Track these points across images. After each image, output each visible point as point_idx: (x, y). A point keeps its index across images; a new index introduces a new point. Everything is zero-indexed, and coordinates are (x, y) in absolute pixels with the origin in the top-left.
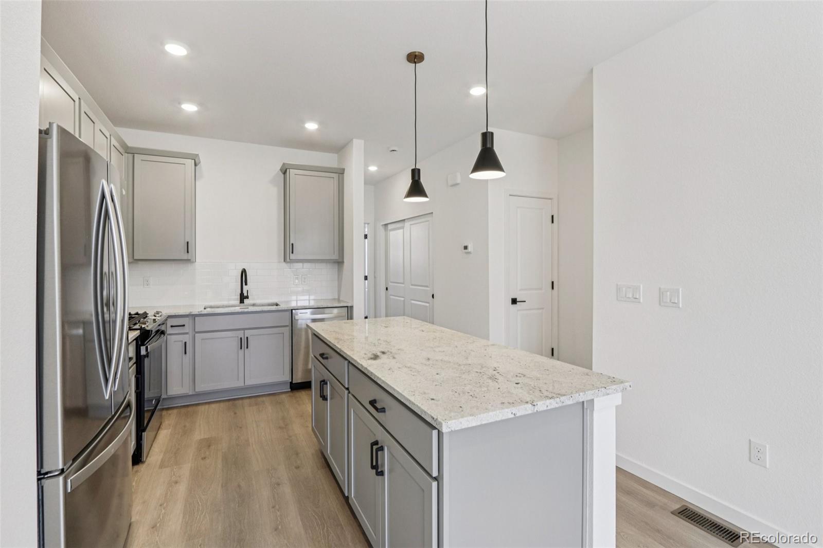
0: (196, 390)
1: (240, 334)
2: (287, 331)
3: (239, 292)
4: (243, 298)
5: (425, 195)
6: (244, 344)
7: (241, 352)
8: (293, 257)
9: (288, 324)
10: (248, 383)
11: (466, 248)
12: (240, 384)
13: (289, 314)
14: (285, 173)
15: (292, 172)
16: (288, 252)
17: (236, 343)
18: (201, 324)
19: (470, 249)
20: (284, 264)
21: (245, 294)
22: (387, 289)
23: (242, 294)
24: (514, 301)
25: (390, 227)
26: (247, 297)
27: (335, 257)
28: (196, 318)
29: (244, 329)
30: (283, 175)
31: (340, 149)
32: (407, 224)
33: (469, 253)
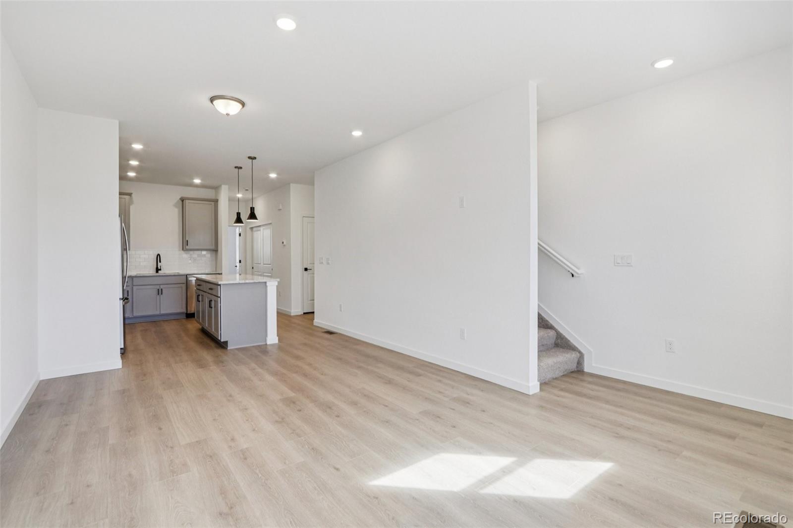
0: (134, 315)
1: (158, 287)
2: (184, 286)
3: (156, 267)
4: (158, 270)
5: (243, 223)
6: (160, 292)
7: (158, 297)
8: (187, 247)
9: (184, 282)
10: (163, 312)
11: (283, 243)
12: (158, 313)
13: (185, 277)
14: (183, 201)
15: (187, 201)
16: (185, 245)
17: (155, 292)
18: (136, 281)
19: (285, 243)
20: (183, 252)
21: (159, 268)
22: (253, 268)
23: (157, 268)
24: (306, 269)
25: (254, 229)
26: (160, 270)
27: (213, 247)
28: (134, 279)
29: (160, 285)
30: (181, 202)
31: (216, 188)
32: (262, 228)
33: (285, 245)
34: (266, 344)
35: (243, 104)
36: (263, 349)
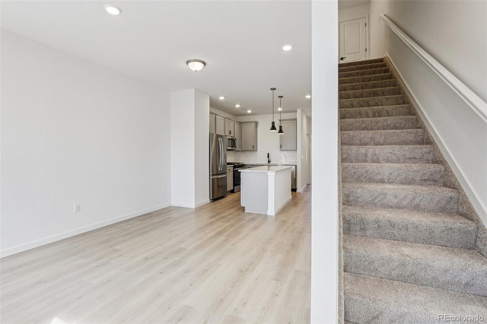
3: (268, 160)
8: (281, 149)
26: (270, 162)
27: (295, 149)
34: (267, 215)
35: (205, 64)
36: (266, 217)
